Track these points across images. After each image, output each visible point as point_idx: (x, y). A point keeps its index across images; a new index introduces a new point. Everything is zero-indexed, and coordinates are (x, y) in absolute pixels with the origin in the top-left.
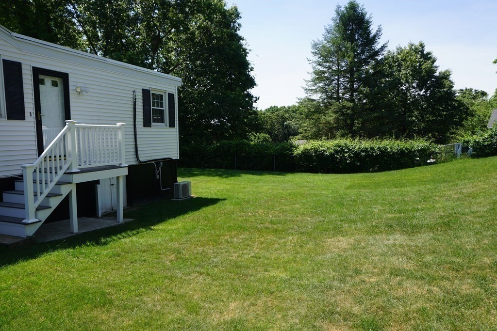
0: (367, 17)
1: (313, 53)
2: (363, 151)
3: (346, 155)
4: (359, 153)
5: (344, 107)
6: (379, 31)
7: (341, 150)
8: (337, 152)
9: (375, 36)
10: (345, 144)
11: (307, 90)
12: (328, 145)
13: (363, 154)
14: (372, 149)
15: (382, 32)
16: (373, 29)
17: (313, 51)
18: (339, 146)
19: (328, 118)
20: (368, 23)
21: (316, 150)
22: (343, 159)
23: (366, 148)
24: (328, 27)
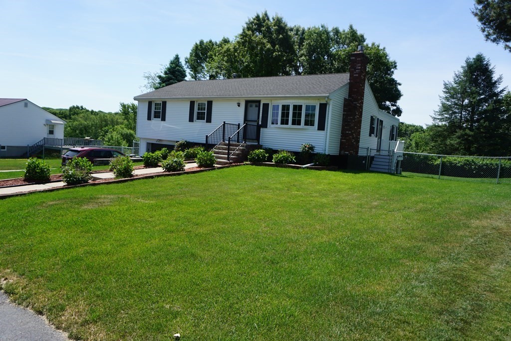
0: (490, 68)
1: (444, 92)
2: (485, 165)
3: (473, 167)
4: (482, 166)
5: (466, 134)
6: (500, 78)
7: (468, 163)
8: (465, 164)
9: (496, 82)
10: (473, 160)
11: (435, 119)
12: (458, 159)
13: (485, 167)
14: (491, 164)
15: (503, 79)
16: (495, 77)
17: (444, 90)
18: (468, 161)
19: (452, 142)
20: (491, 72)
21: (451, 163)
22: (470, 169)
23: (486, 163)
24: (457, 73)
